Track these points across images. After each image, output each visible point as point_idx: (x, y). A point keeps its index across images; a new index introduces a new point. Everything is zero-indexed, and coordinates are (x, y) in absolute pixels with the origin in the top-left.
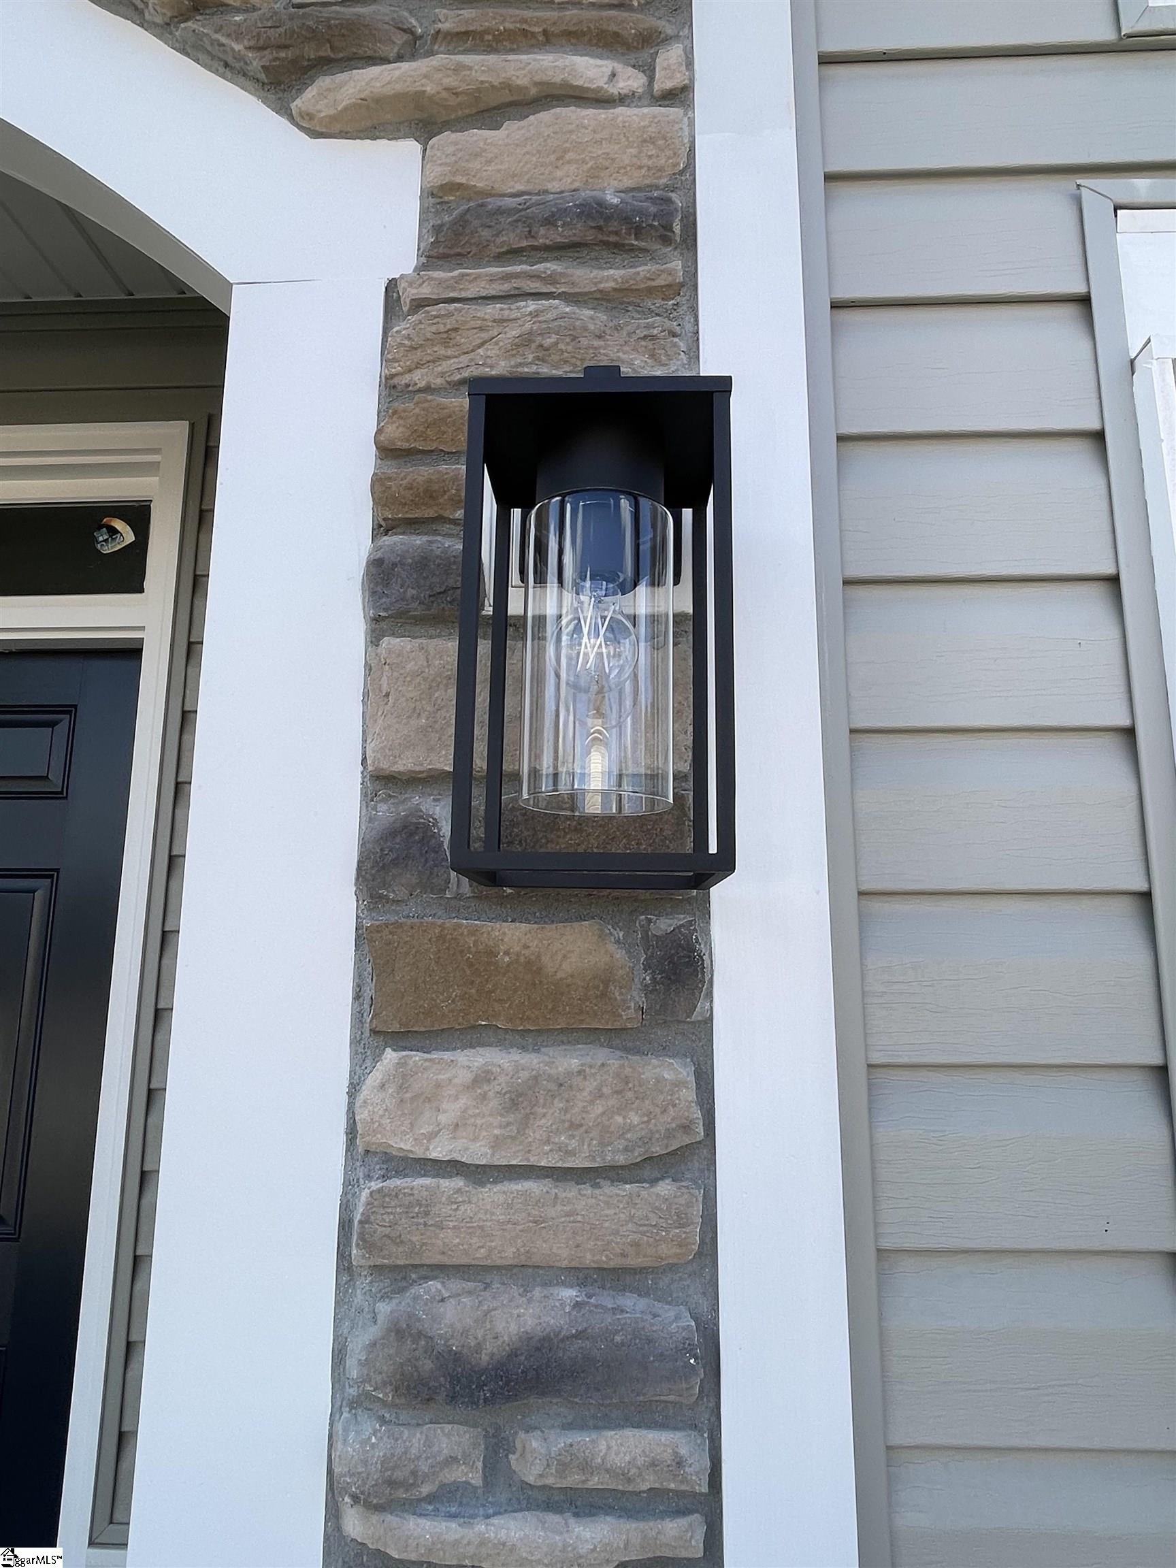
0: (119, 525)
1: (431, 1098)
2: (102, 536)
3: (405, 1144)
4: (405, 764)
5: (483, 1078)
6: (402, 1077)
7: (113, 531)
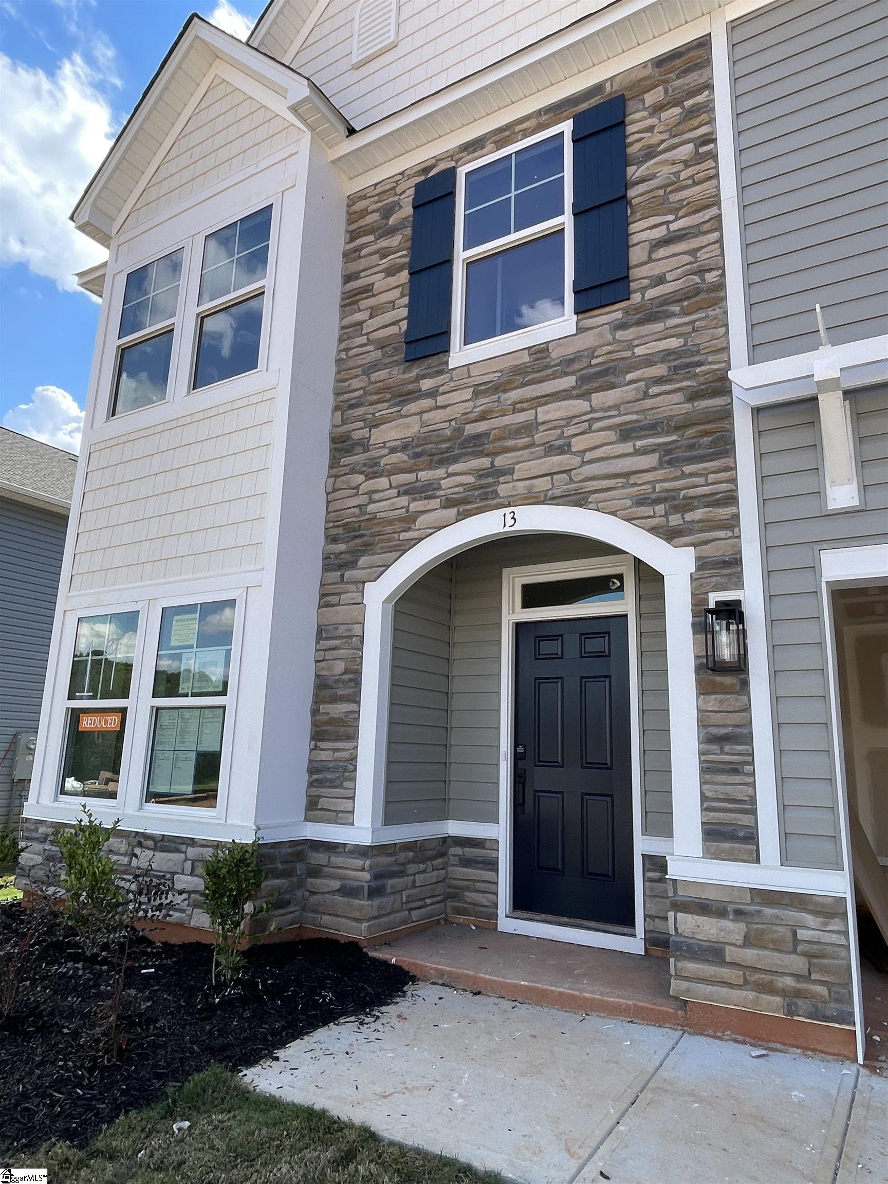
0: (615, 581)
1: (709, 702)
2: (611, 584)
3: (705, 708)
4: (700, 654)
5: (716, 698)
6: (704, 699)
7: (614, 583)
